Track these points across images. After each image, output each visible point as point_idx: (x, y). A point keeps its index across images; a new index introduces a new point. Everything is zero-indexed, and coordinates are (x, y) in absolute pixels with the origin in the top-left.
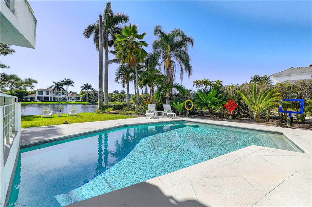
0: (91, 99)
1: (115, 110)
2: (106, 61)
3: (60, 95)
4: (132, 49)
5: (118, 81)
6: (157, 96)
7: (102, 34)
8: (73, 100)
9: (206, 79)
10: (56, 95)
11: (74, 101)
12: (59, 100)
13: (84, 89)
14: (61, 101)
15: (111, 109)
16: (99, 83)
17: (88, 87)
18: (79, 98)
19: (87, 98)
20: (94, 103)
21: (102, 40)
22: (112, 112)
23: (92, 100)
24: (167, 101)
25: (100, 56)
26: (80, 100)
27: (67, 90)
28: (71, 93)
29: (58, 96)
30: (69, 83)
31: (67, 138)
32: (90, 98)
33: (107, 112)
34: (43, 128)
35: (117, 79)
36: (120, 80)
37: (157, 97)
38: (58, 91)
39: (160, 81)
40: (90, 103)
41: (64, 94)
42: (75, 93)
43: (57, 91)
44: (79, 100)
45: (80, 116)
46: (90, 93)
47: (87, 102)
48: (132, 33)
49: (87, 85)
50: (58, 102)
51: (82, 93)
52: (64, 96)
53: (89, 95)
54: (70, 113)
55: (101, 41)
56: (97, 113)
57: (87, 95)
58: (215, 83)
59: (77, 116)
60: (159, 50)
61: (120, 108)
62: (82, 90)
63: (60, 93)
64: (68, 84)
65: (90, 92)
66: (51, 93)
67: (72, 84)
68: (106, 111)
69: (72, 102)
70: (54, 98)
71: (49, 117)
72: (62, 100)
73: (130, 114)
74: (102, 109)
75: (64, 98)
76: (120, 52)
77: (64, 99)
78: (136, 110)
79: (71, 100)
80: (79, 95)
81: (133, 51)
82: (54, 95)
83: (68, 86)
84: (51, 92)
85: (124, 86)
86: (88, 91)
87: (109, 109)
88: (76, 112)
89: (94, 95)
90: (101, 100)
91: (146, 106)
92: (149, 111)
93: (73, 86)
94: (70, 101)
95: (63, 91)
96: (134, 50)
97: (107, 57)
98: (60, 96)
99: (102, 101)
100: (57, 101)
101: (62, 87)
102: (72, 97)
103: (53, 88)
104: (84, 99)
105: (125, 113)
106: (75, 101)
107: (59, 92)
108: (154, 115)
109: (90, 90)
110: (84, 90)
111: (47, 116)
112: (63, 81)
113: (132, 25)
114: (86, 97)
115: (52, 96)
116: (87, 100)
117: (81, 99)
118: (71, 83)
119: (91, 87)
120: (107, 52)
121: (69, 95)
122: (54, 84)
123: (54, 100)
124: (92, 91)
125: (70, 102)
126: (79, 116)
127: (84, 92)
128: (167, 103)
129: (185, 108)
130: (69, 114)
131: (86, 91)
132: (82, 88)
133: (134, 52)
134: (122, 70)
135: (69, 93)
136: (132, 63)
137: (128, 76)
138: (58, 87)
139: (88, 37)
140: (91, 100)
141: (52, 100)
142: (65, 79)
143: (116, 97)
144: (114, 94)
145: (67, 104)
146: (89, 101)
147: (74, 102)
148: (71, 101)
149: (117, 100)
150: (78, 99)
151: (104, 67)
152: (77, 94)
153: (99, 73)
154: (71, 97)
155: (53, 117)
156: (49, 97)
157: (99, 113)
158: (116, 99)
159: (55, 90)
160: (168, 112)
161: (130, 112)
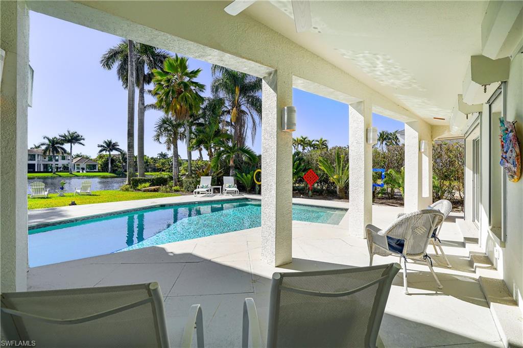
0: (116, 168)
1: (154, 186)
2: (140, 107)
3: (57, 160)
4: (180, 93)
5: (160, 140)
6: (214, 164)
7: (132, 65)
8: (83, 169)
9: (304, 137)
10: (49, 161)
11: (84, 171)
12: (56, 170)
13: (104, 150)
14: (60, 172)
15: (148, 184)
16: (128, 142)
17: (110, 146)
18: (94, 166)
19: (110, 166)
20: (122, 175)
21: (132, 74)
22: (148, 188)
23: (119, 170)
24: (231, 172)
25: (129, 100)
26: (97, 170)
27: (71, 152)
28: (79, 156)
29: (54, 162)
30: (74, 139)
31: (76, 221)
32: (115, 166)
33: (141, 188)
34: (39, 210)
35: (157, 138)
36: (163, 139)
37: (215, 166)
38: (53, 153)
39: (220, 143)
40: (116, 175)
41: (64, 159)
42: (87, 158)
43: (51, 154)
44: (95, 170)
45: (95, 195)
46: (115, 158)
47: (110, 173)
48: (179, 70)
49: (110, 142)
50: (54, 173)
51: (101, 157)
52: (65, 162)
53: (113, 161)
54: (79, 191)
55: (132, 77)
56: (125, 191)
57: (110, 161)
58: (317, 143)
59: (90, 195)
60: (222, 94)
61: (162, 182)
62: (101, 151)
63: (57, 157)
64: (74, 141)
65: (114, 155)
66: (40, 157)
67: (82, 141)
68: (139, 187)
69: (81, 173)
70: (46, 166)
71: (44, 198)
72: (61, 169)
73: (176, 191)
74: (133, 184)
75: (64, 166)
76: (160, 97)
77: (66, 169)
78: (185, 185)
79: (78, 170)
80: (96, 160)
81: (181, 96)
82: (46, 160)
83: (73, 145)
84: (38, 155)
85: (169, 149)
86: (112, 153)
87: (143, 185)
88: (89, 189)
89: (122, 161)
90: (132, 170)
91: (198, 180)
92: (201, 186)
93: (83, 145)
94: (77, 172)
95: (62, 152)
96: (182, 94)
97: (141, 101)
98: (57, 163)
99: (132, 172)
100: (51, 172)
101: (61, 146)
102: (81, 164)
103: (43, 147)
104: (104, 168)
105: (168, 190)
106: (87, 172)
107: (55, 155)
108: (206, 192)
109: (114, 152)
110: (104, 153)
111: (40, 196)
112: (65, 136)
113: (179, 57)
114: (107, 164)
115: (42, 163)
116: (110, 169)
117: (98, 167)
118: (80, 140)
119: (118, 147)
120: (142, 92)
121: (75, 161)
122: (47, 141)
123: (45, 170)
124: (119, 153)
125: (78, 174)
126: (93, 195)
127: (104, 156)
128: (231, 174)
129: (254, 180)
130: (76, 192)
131: (108, 153)
132: (100, 148)
133: (182, 98)
134: (166, 123)
135: (75, 158)
136: (180, 114)
137: (175, 133)
138: (54, 146)
139: (109, 68)
140: (117, 170)
141: (42, 170)
142: (69, 132)
143: (163, 164)
144: (160, 159)
145: (71, 177)
146: (113, 171)
147: (85, 173)
148: (79, 172)
149: (164, 169)
150: (92, 167)
151: (137, 116)
152: (91, 158)
153: (128, 127)
154: (78, 165)
155: (50, 198)
156: (34, 164)
157: (127, 190)
158: (164, 167)
159: (48, 153)
160: (230, 187)
161: (177, 188)
